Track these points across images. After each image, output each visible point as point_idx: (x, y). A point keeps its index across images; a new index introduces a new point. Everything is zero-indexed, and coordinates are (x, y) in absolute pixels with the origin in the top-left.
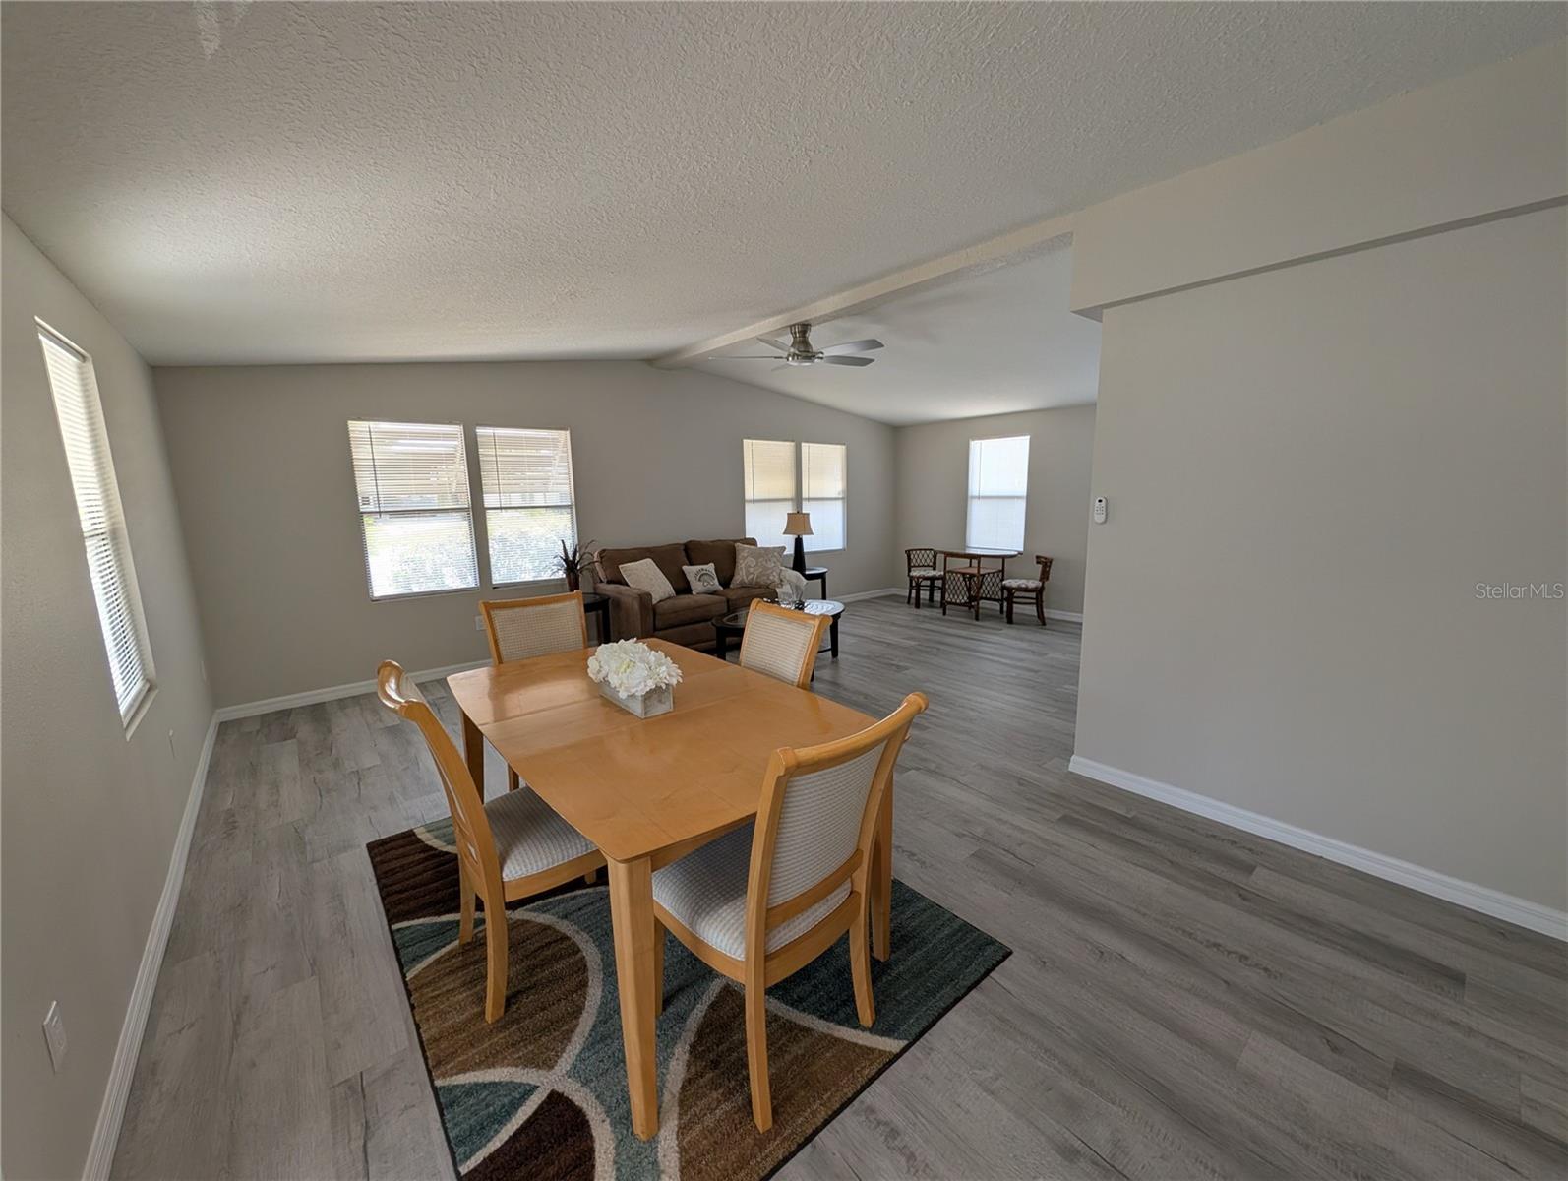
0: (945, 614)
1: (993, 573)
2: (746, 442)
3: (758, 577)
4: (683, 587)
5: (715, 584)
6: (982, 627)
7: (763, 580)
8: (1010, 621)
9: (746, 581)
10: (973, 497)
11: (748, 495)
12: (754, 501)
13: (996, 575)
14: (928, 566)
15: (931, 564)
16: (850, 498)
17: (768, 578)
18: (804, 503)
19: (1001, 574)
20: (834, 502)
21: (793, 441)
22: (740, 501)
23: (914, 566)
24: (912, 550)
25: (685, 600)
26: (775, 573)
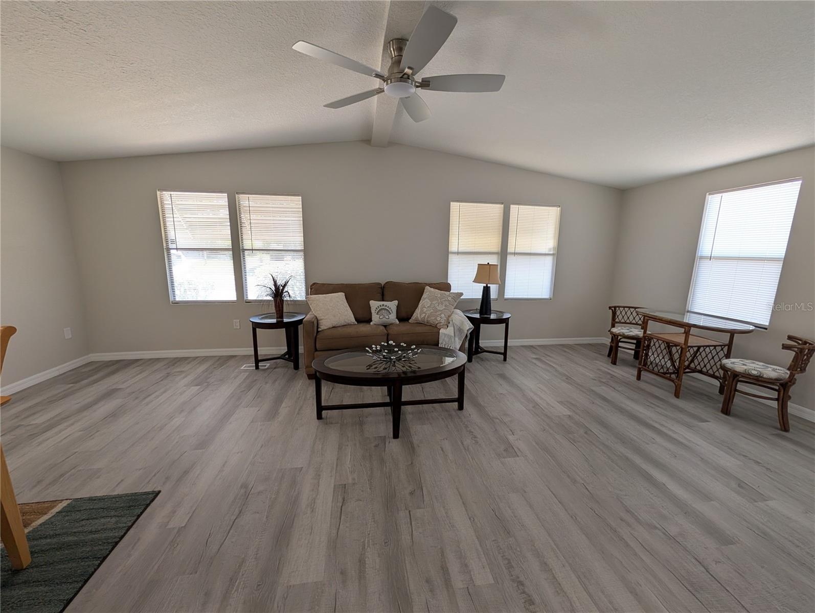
0: (639, 378)
1: (715, 346)
2: (454, 206)
3: (428, 317)
4: (364, 318)
5: (393, 318)
6: (681, 410)
7: (432, 320)
8: (726, 410)
9: (420, 319)
10: (702, 258)
11: (453, 247)
12: (458, 253)
13: (719, 348)
14: (637, 324)
15: (640, 322)
16: (560, 256)
17: (436, 319)
18: (509, 257)
19: (726, 349)
20: (543, 257)
21: (502, 203)
22: (444, 253)
23: (620, 322)
24: (619, 307)
25: (364, 329)
26: (443, 315)
